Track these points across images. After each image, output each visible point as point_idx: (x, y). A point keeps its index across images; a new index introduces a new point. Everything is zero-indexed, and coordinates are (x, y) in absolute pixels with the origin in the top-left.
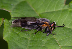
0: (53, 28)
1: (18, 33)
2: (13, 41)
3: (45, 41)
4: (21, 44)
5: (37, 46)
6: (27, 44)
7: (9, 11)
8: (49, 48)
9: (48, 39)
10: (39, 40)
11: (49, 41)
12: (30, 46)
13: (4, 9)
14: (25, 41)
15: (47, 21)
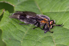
0: (51, 26)
1: (15, 25)
2: (9, 31)
3: (41, 37)
4: (16, 35)
5: (32, 40)
6: (22, 36)
7: (13, 6)
8: (44, 44)
9: (45, 36)
10: (36, 35)
11: (45, 38)
12: (25, 39)
13: (9, 3)
14: (22, 33)
15: (47, 18)
